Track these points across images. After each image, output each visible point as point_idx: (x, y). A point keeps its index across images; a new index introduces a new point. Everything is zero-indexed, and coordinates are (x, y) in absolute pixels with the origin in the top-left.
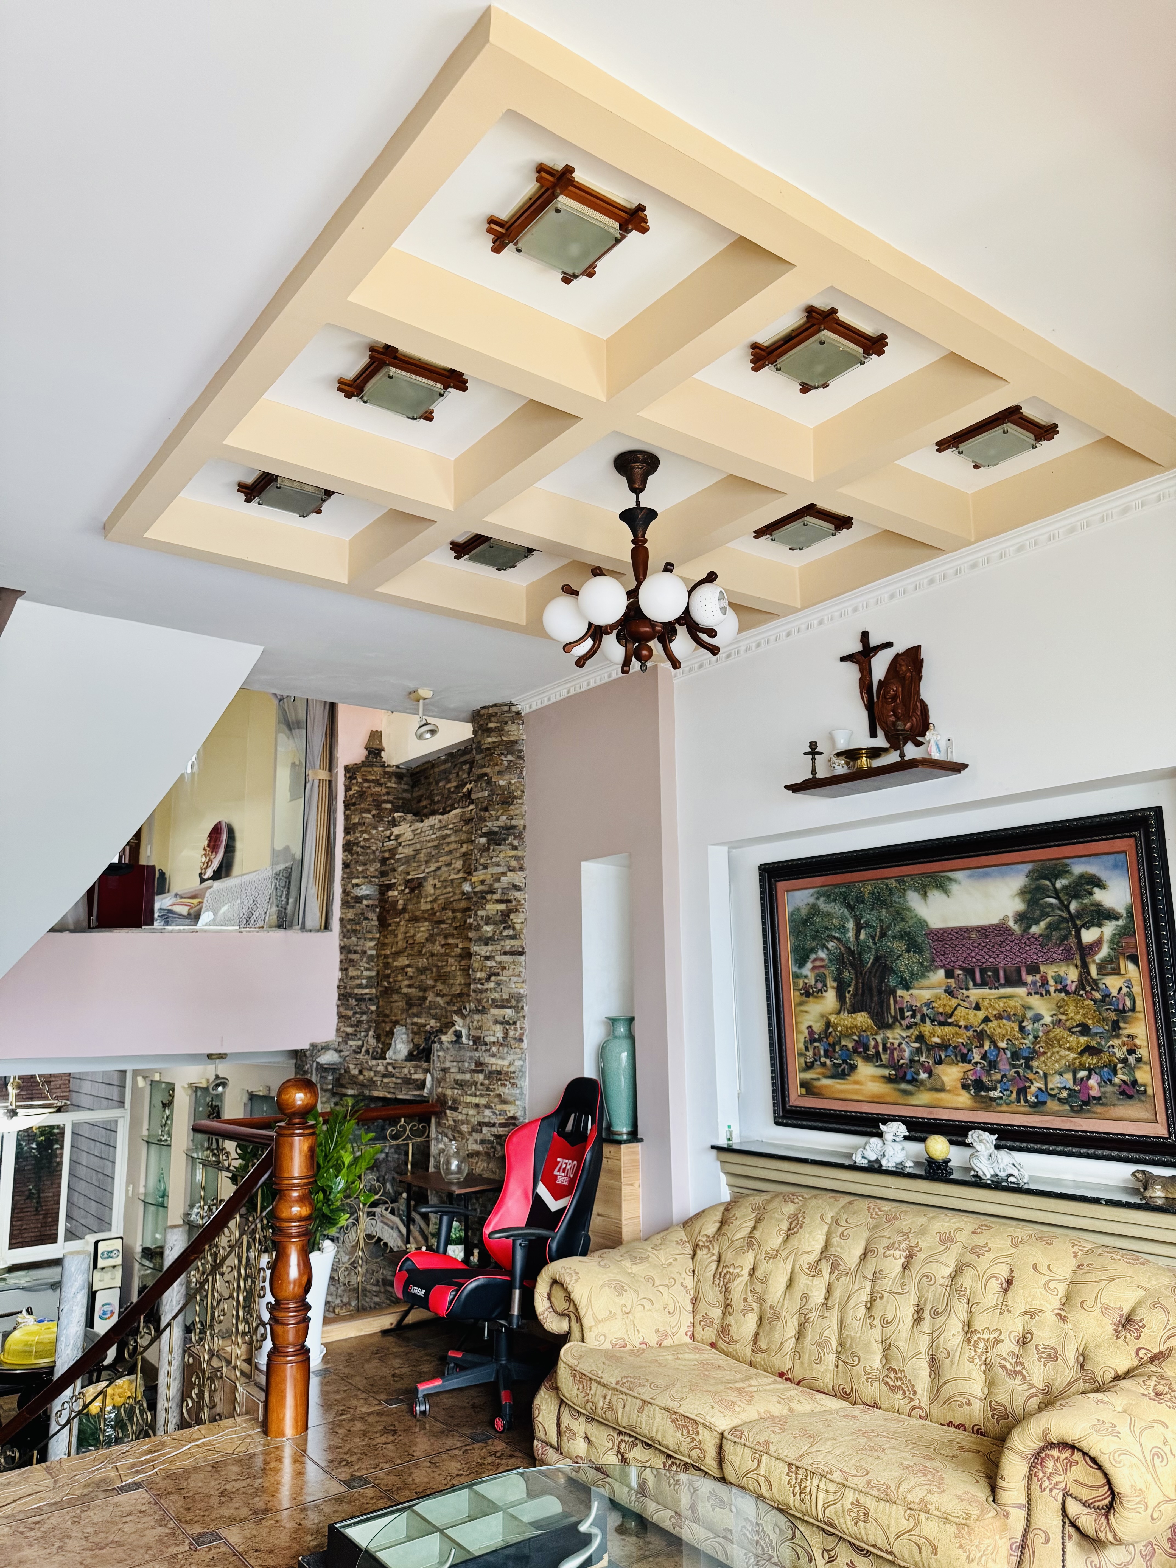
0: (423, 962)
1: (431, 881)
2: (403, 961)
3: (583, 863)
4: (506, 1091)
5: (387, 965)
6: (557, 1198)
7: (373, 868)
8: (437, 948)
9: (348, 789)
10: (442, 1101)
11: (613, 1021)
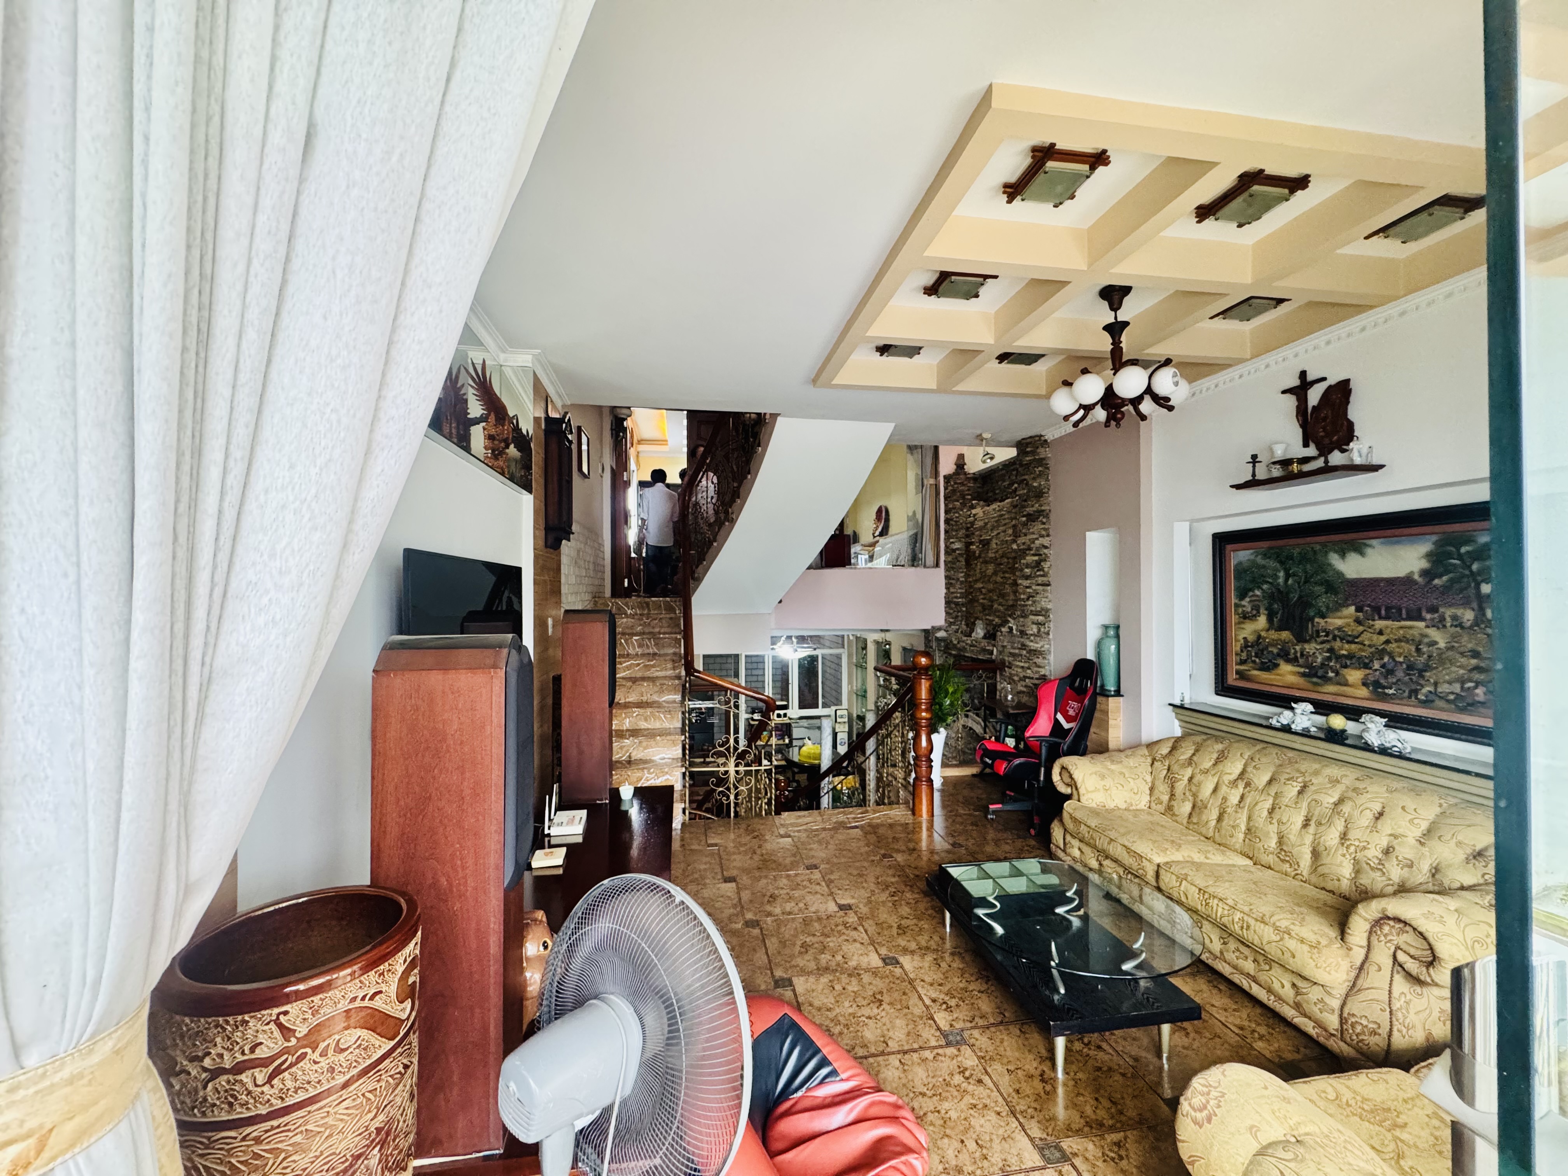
0: (991, 586)
1: (994, 541)
2: (979, 585)
3: (1088, 533)
4: (1039, 661)
5: (971, 587)
6: (1068, 722)
7: (962, 533)
8: (999, 579)
9: (946, 489)
10: (1003, 662)
11: (1106, 627)
